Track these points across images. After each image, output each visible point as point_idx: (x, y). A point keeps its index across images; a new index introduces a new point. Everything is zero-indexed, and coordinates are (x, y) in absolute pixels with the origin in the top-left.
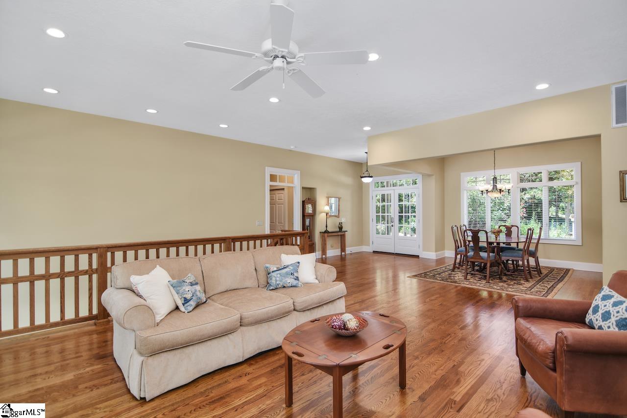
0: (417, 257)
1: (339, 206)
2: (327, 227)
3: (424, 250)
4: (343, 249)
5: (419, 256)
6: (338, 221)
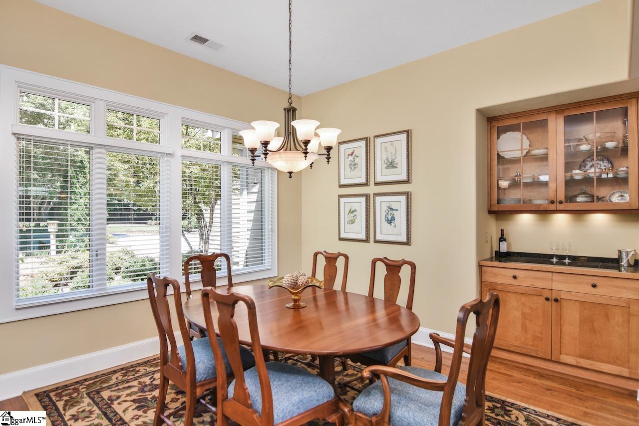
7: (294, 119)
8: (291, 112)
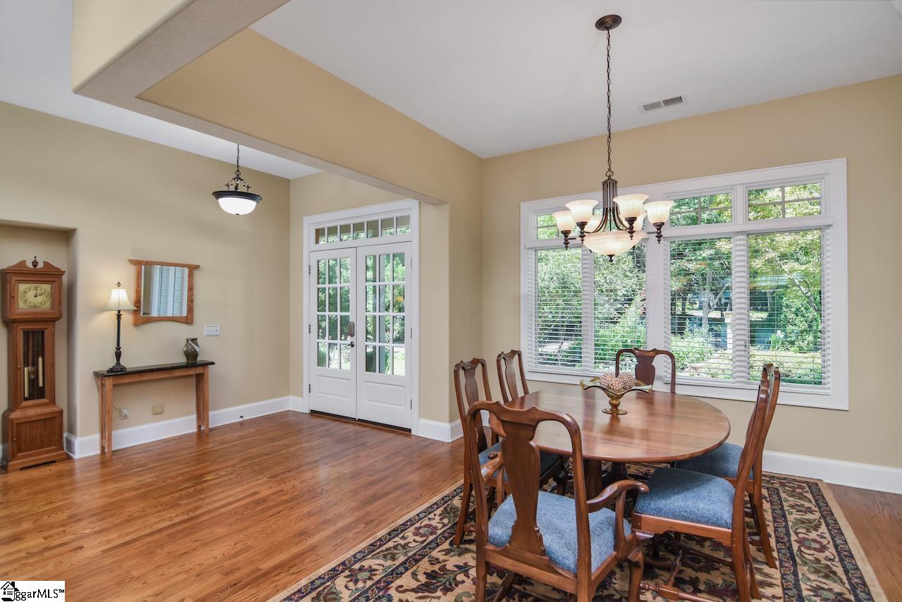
0: (406, 432)
1: (191, 289)
2: (118, 355)
3: (422, 414)
4: (202, 412)
5: (410, 430)
6: (184, 332)
7: (615, 195)
8: (610, 186)
